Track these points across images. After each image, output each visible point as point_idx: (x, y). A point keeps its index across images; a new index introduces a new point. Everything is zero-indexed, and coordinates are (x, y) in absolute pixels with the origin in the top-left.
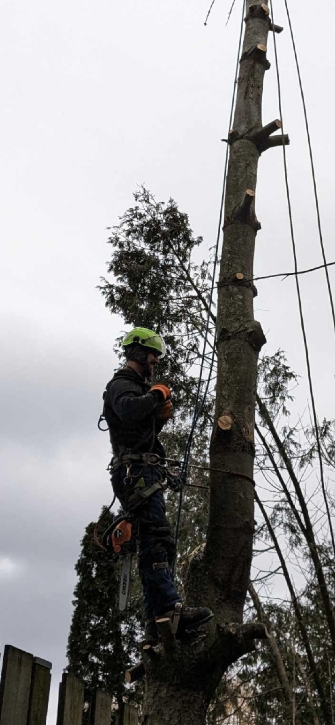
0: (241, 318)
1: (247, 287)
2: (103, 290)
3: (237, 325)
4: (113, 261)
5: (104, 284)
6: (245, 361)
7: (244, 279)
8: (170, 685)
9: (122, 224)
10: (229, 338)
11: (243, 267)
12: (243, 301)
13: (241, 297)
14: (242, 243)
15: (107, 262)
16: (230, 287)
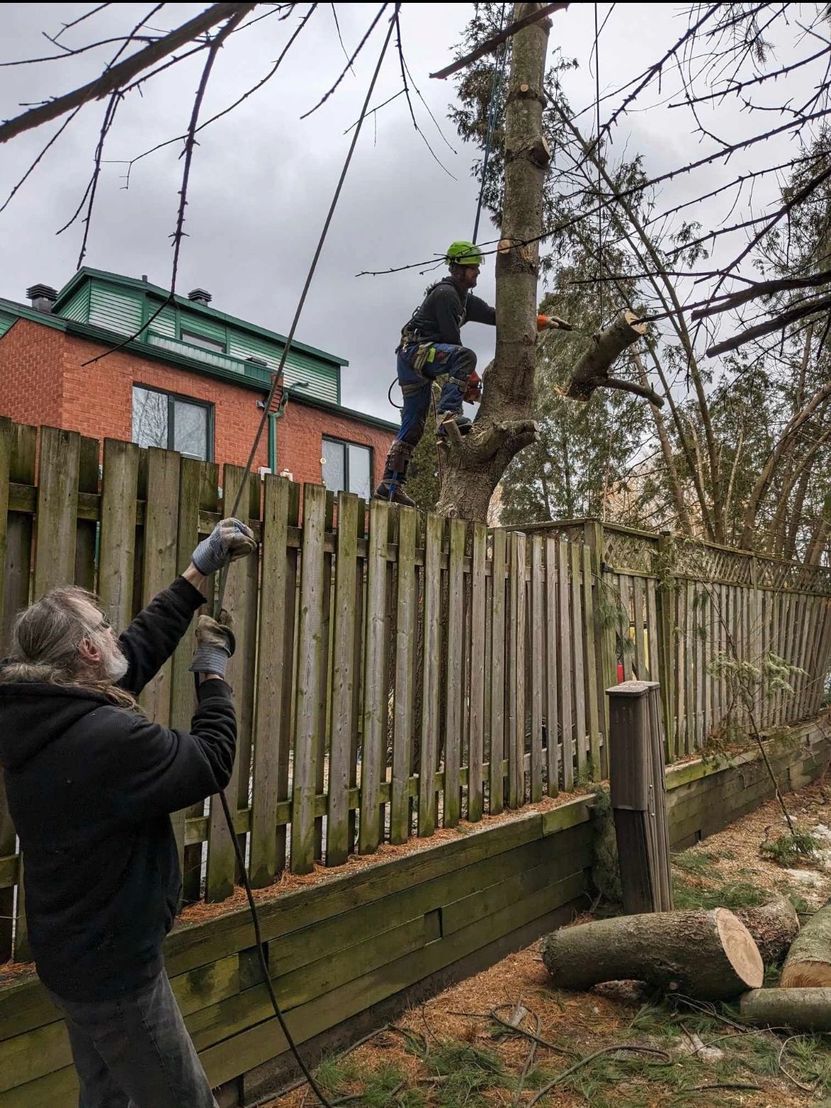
0: (525, 135)
1: (533, 99)
2: (453, 119)
3: (520, 143)
4: (462, 85)
5: (453, 113)
6: (526, 182)
7: (530, 90)
8: (459, 469)
9: (468, 40)
10: (512, 159)
11: (529, 76)
12: (527, 116)
13: (526, 112)
14: (529, 47)
15: (456, 87)
16: (515, 102)
